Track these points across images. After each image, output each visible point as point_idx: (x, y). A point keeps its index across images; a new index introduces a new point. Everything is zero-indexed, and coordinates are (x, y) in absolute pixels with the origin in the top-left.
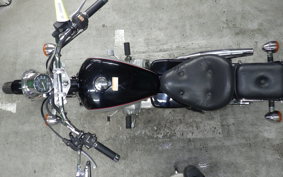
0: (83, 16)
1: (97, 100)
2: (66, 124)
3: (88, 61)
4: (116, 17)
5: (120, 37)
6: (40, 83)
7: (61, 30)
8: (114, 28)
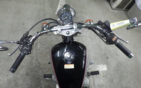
0: (116, 40)
1: (58, 54)
2: (38, 33)
3: (84, 48)
4: (114, 65)
5: (102, 68)
6: (66, 16)
7: (103, 26)
8: (107, 64)
